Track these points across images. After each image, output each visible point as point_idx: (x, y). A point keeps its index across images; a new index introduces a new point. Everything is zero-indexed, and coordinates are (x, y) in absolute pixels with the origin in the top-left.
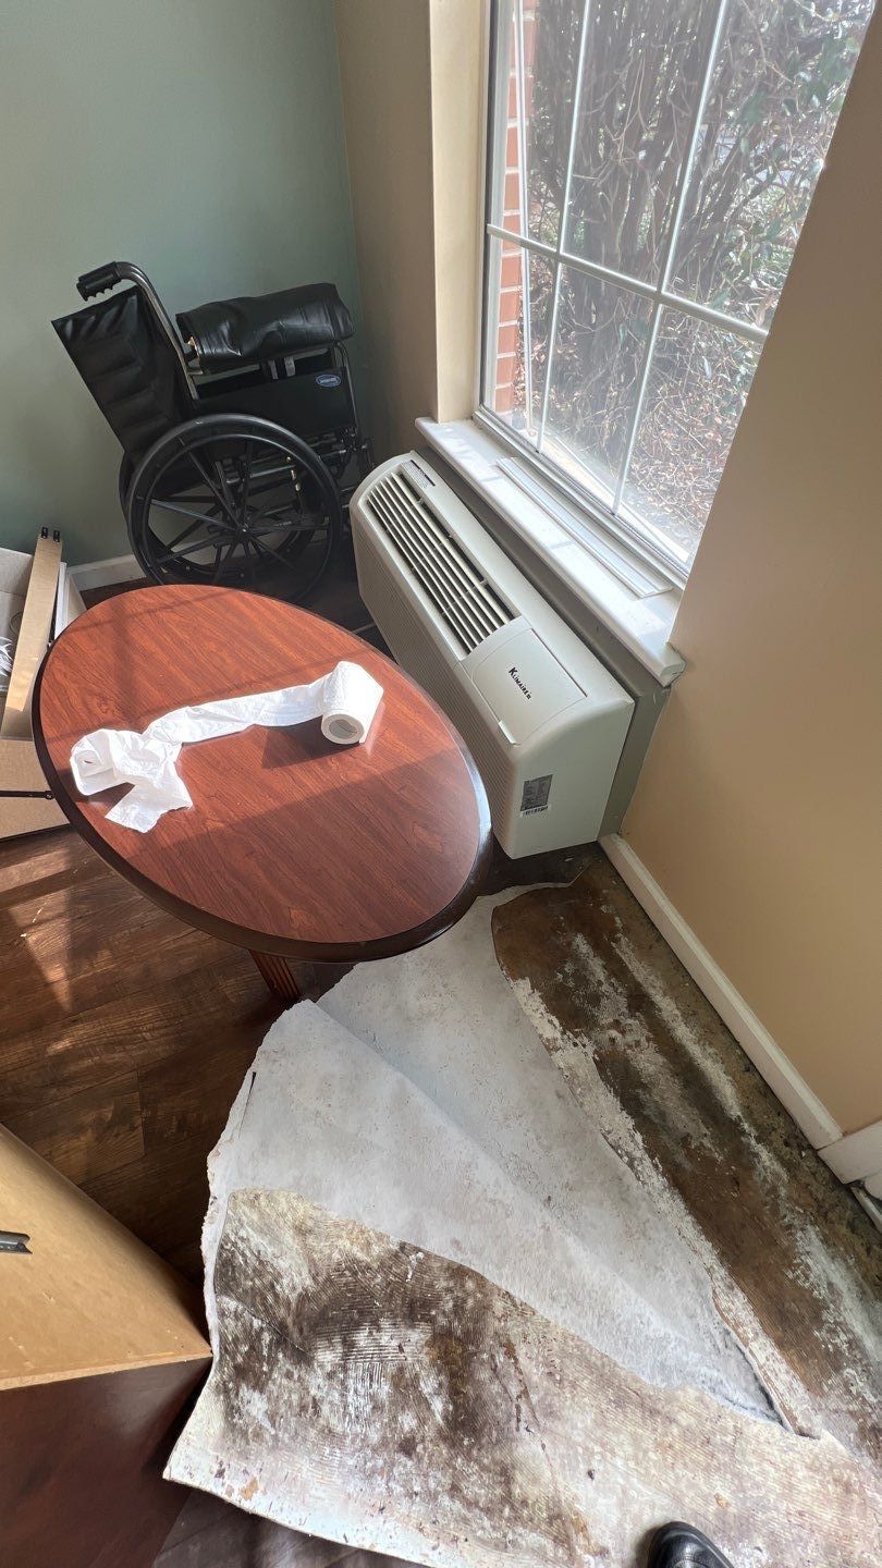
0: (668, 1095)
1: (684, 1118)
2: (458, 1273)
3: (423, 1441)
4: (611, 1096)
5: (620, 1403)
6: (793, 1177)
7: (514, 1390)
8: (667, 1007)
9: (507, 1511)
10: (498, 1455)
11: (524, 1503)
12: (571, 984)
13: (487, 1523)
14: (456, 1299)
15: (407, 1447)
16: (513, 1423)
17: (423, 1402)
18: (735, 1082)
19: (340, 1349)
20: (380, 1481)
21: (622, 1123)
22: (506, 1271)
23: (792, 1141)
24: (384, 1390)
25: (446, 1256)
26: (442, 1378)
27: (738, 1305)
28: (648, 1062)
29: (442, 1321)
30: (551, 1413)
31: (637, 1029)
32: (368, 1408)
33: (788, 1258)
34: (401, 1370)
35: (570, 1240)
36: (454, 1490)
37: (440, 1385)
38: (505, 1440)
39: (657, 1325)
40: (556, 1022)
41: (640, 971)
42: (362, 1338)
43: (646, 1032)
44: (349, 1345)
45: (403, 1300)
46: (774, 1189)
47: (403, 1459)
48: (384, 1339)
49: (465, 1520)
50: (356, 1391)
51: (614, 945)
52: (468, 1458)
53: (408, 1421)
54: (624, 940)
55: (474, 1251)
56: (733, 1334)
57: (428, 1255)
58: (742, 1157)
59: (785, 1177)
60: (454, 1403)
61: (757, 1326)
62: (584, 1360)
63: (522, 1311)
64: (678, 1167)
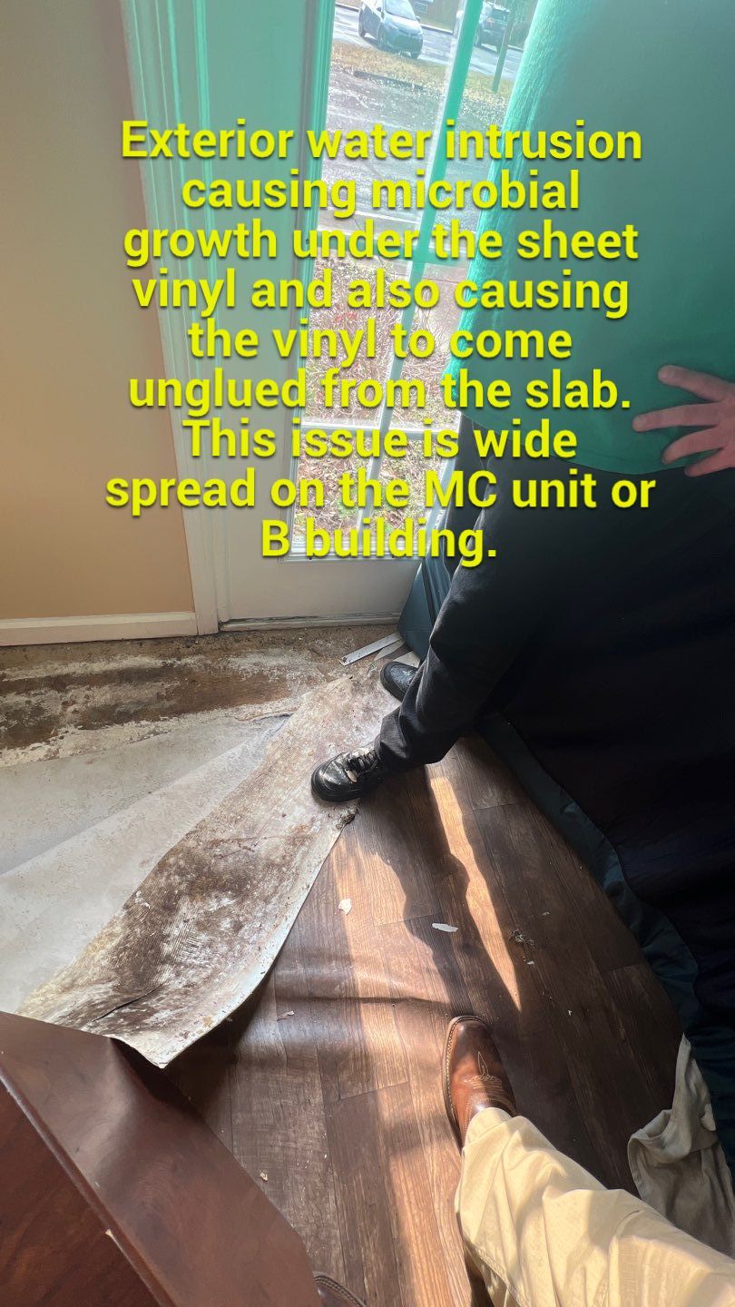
0: (129, 694)
1: (147, 692)
2: (162, 866)
3: (238, 916)
4: (110, 728)
5: (261, 786)
6: (205, 653)
7: (235, 847)
8: (75, 668)
9: (284, 869)
10: (260, 867)
11: (284, 857)
13: (285, 884)
14: (177, 873)
15: (238, 927)
16: (250, 853)
17: (221, 912)
18: (144, 654)
19: (167, 966)
20: (249, 948)
21: (130, 728)
22: (175, 831)
23: (188, 644)
24: (204, 937)
25: (148, 873)
26: (213, 895)
27: (247, 709)
28: (102, 696)
29: (183, 887)
30: (253, 828)
31: (78, 694)
32: (208, 950)
33: (237, 676)
34: (198, 923)
35: (177, 783)
36: (267, 901)
37: (216, 897)
38: (254, 861)
39: (237, 751)
41: (38, 672)
42: (167, 949)
43: (83, 689)
44: (169, 959)
45: (159, 913)
46: (205, 665)
47: (242, 931)
48: (176, 932)
49: (281, 897)
50: (195, 958)
52: (255, 887)
53: (226, 924)
55: (153, 852)
56: (257, 718)
57: (140, 888)
58: (182, 672)
59: (203, 657)
60: (229, 889)
61: (257, 706)
62: (237, 798)
63: (201, 827)
64: (171, 707)
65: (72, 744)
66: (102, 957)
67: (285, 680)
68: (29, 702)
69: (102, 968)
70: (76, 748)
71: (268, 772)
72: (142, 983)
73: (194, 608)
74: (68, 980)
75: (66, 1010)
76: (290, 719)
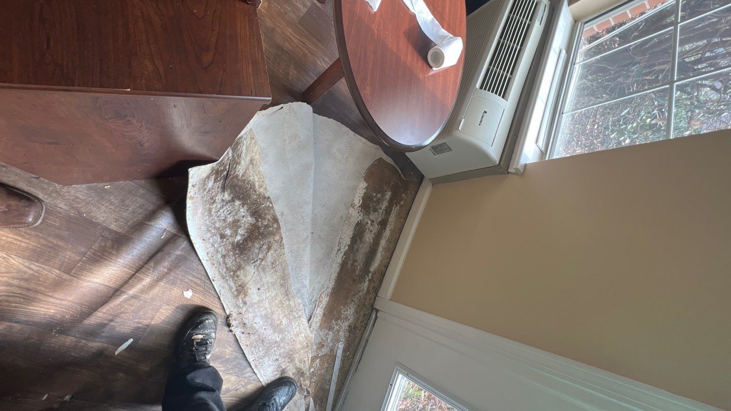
0: (364, 249)
1: (360, 257)
2: (275, 220)
3: (227, 239)
4: (352, 233)
5: (282, 285)
6: (366, 294)
7: (261, 256)
8: (387, 233)
9: (232, 273)
10: (242, 262)
11: (238, 277)
12: (375, 200)
13: (224, 270)
14: (268, 224)
15: (223, 236)
16: (253, 261)
17: (236, 233)
18: (380, 265)
19: (230, 198)
20: (209, 235)
21: (347, 241)
22: (287, 234)
23: (375, 289)
24: (230, 219)
25: (277, 213)
26: (246, 234)
27: (325, 300)
28: (369, 237)
29: (260, 224)
30: (264, 269)
31: (375, 228)
32: (223, 218)
33: (345, 304)
34: (238, 221)
35: (309, 246)
36: (224, 256)
37: (244, 235)
38: (247, 261)
39: (307, 283)
40: (361, 202)
41: (392, 218)
42: (237, 203)
43: (376, 231)
44: (233, 200)
45: (255, 209)
46: (359, 291)
47: (219, 237)
48: (242, 210)
49: (220, 264)
50: (224, 211)
51: (395, 205)
52: (234, 255)
53: (228, 232)
54: (398, 208)
55: (285, 220)
56: (318, 302)
57: (272, 207)
58: (361, 278)
59: (365, 292)
60: (243, 242)
61: (324, 307)
62: (284, 270)
63: (281, 246)
64: (347, 263)
65: (353, 215)
66: (254, 178)
67: (330, 330)
68: (381, 209)
69: (250, 176)
70: (351, 215)
71: (287, 294)
72: (231, 186)
73: (392, 300)
74: (255, 163)
75: (243, 155)
76: (306, 321)
